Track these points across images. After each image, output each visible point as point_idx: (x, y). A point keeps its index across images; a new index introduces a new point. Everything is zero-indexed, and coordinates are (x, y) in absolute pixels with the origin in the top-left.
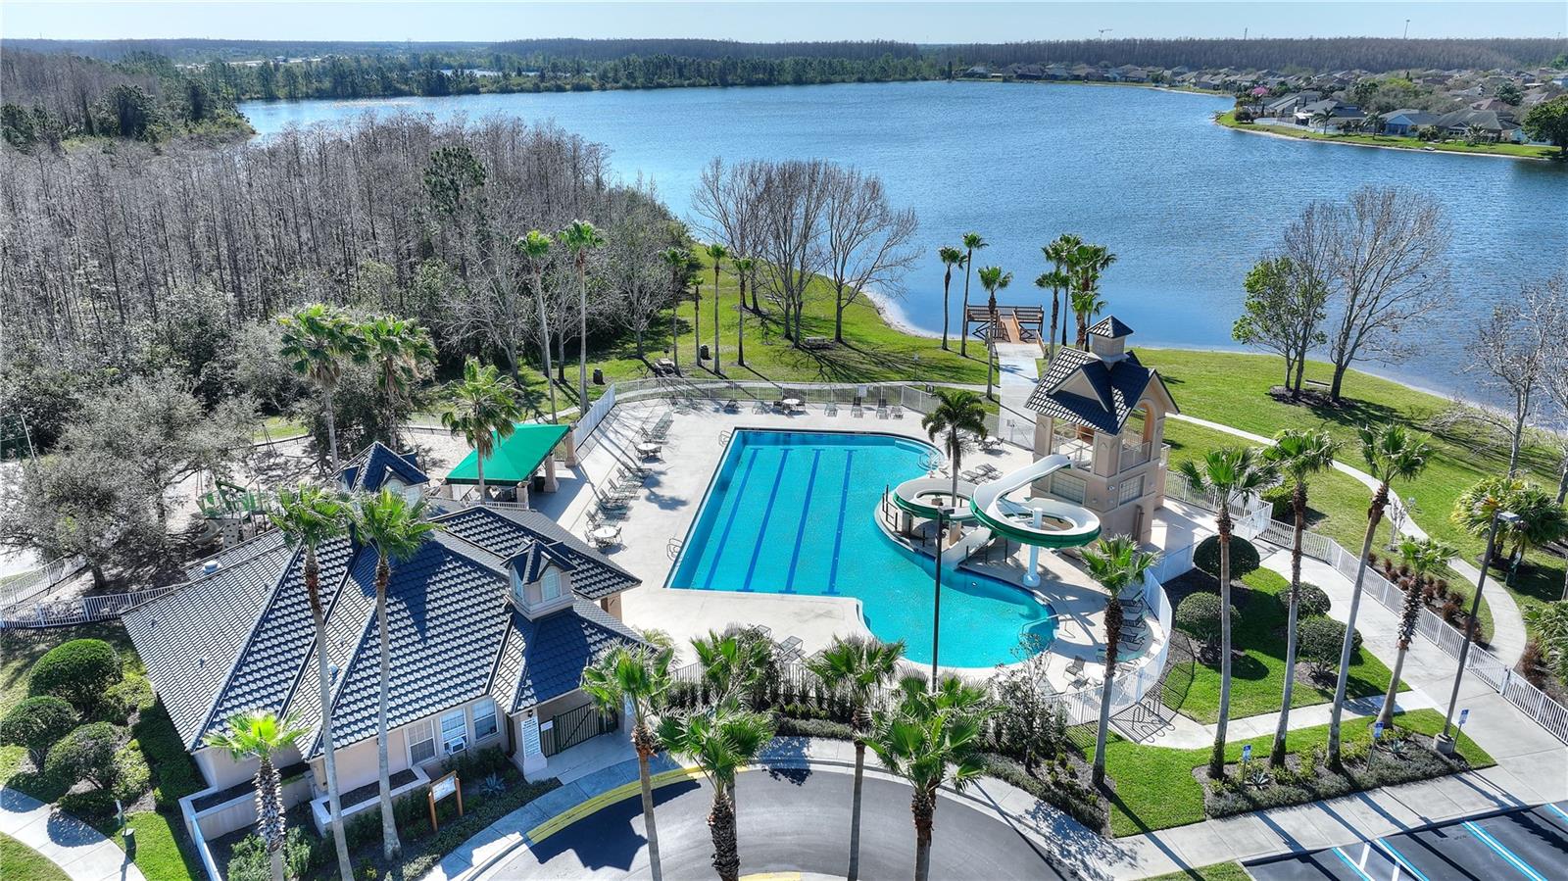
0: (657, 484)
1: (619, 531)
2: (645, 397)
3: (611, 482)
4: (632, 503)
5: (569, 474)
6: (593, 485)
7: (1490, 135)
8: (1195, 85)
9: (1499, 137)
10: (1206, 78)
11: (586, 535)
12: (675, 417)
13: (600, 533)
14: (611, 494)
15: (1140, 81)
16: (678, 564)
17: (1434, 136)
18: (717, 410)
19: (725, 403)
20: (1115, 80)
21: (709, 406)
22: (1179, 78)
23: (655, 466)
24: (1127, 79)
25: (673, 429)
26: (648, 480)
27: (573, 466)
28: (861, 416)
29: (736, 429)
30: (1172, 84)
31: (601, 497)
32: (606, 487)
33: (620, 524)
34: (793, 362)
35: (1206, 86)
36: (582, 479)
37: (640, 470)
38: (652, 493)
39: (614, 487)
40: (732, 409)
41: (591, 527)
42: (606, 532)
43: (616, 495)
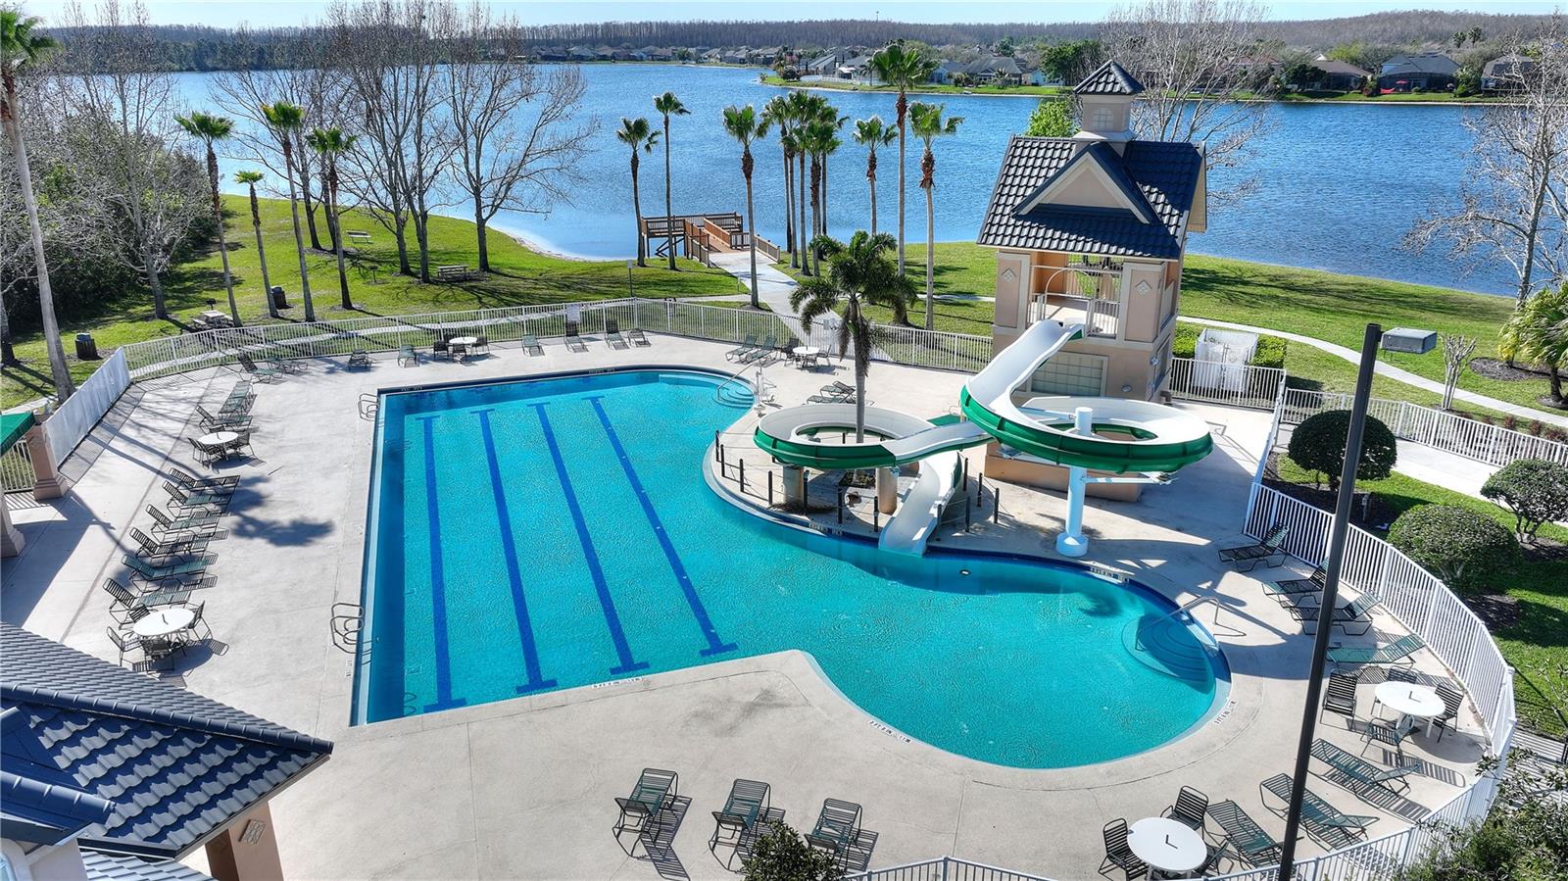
0: (257, 500)
1: (199, 613)
2: (186, 369)
3: (153, 512)
4: (213, 546)
5: (49, 514)
6: (106, 527)
7: (1013, 79)
8: (721, 60)
9: (1021, 81)
10: (729, 54)
11: (114, 638)
12: (258, 389)
13: (152, 626)
14: (158, 537)
15: (666, 59)
16: (367, 658)
17: (968, 82)
18: (331, 371)
19: (345, 359)
20: (641, 59)
21: (317, 368)
22: (704, 55)
23: (244, 471)
24: (654, 58)
25: (258, 408)
26: (236, 499)
27: (53, 494)
28: (584, 348)
29: (380, 392)
30: (699, 61)
31: (134, 546)
32: (145, 523)
33: (197, 596)
34: (430, 298)
35: (732, 61)
36: (79, 518)
37: (209, 482)
38: (252, 521)
39: (162, 521)
40: (359, 366)
41: (123, 616)
42: (166, 621)
43: (172, 538)
